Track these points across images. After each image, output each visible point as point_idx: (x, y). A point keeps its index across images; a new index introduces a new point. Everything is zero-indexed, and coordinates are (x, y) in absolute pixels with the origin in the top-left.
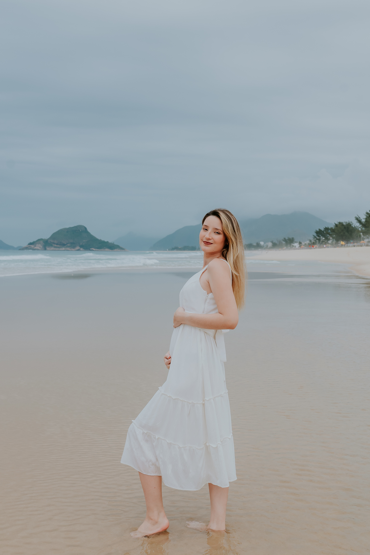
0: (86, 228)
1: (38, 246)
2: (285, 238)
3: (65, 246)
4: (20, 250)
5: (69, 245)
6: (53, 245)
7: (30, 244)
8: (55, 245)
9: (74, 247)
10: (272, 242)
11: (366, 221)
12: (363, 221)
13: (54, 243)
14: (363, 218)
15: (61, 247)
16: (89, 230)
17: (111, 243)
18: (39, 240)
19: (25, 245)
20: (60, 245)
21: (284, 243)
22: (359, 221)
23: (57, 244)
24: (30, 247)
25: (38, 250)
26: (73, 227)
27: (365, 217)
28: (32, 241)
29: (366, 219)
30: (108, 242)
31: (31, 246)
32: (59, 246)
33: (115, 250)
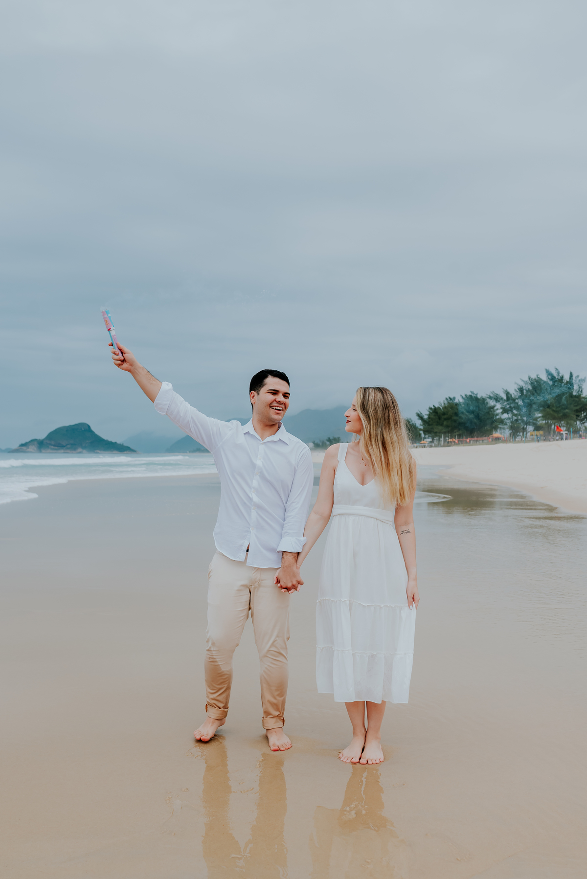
0: (89, 426)
1: (32, 448)
2: (329, 438)
3: (64, 448)
4: (9, 452)
5: (69, 446)
6: (50, 446)
7: (22, 445)
8: (52, 447)
9: (75, 449)
10: (314, 443)
11: (429, 418)
12: (426, 417)
13: (51, 445)
14: (425, 414)
15: (59, 449)
16: (93, 428)
17: (120, 444)
18: (32, 441)
19: (15, 446)
20: (58, 446)
21: (328, 443)
22: (420, 417)
23: (54, 446)
24: (21, 449)
25: (31, 452)
26: (73, 425)
27: (428, 413)
28: (24, 442)
29: (429, 415)
30: (116, 443)
31: (24, 448)
32: (57, 448)
33: (125, 452)
